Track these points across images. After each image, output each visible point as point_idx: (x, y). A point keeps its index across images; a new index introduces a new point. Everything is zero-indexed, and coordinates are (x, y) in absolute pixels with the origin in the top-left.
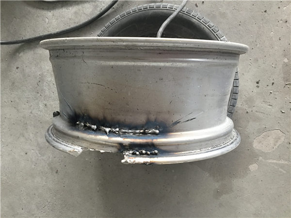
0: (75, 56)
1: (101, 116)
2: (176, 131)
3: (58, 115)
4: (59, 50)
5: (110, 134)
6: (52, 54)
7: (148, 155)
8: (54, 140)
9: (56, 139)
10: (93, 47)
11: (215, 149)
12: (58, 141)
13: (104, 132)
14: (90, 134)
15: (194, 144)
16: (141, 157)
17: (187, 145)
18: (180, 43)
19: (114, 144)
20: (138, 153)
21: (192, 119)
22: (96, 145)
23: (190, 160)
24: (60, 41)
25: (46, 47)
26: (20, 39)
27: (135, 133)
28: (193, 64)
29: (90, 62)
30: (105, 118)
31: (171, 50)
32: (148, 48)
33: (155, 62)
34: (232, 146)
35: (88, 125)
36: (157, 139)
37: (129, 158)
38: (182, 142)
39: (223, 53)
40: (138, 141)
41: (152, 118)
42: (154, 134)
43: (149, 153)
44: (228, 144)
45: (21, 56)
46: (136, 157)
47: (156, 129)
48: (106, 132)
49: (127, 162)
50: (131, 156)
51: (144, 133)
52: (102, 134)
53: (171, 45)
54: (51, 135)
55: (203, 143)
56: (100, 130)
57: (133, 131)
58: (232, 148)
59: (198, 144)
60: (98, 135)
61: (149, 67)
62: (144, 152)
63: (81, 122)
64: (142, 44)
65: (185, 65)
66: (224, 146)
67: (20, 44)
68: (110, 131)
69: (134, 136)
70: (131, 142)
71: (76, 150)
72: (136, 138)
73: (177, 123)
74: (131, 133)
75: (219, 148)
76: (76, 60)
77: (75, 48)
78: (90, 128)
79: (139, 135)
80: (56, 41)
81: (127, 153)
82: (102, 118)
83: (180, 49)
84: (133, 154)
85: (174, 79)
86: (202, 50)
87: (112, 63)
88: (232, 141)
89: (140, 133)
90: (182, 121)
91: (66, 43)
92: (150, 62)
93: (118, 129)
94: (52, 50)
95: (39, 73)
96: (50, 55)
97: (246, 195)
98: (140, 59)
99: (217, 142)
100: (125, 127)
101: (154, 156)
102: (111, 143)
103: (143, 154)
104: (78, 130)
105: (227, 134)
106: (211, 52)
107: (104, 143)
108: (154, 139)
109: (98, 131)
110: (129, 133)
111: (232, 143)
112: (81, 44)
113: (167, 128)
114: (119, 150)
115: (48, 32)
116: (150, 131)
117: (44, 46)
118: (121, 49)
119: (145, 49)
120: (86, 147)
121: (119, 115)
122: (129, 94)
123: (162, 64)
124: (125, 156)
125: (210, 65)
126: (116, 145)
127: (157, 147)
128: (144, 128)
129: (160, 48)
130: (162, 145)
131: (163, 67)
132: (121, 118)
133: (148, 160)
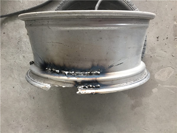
0: (43, 25)
1: (62, 64)
2: (111, 72)
3: (33, 64)
4: (32, 20)
5: (69, 76)
6: (27, 24)
7: (94, 88)
8: (32, 80)
9: (33, 79)
10: (55, 18)
11: (136, 82)
12: (34, 80)
13: (64, 74)
14: (55, 75)
15: (123, 80)
16: (89, 89)
17: (118, 81)
18: (113, 13)
19: (72, 82)
20: (87, 87)
21: (121, 64)
22: (60, 83)
23: (121, 90)
24: (32, 14)
25: (23, 18)
26: (5, 14)
27: (84, 74)
28: (121, 27)
29: (53, 28)
30: (64, 65)
31: (107, 19)
32: (92, 17)
33: (97, 27)
34: (145, 79)
35: (53, 70)
36: (99, 77)
37: (81, 91)
38: (115, 78)
39: (141, 19)
40: (87, 79)
41: (96, 64)
42: (97, 74)
43: (94, 86)
44: (143, 78)
45: (6, 25)
46: (86, 90)
47: (98, 71)
48: (66, 74)
49: (81, 93)
50: (83, 89)
51: (91, 74)
52: (63, 76)
53: (107, 15)
54: (30, 77)
55: (128, 79)
56: (62, 73)
57: (83, 73)
58: (146, 81)
59: (125, 79)
60: (60, 76)
61: (93, 30)
62: (91, 86)
63: (49, 68)
64: (88, 15)
65: (116, 28)
66: (141, 80)
67: (5, 18)
68: (68, 74)
69: (84, 76)
70: (82, 80)
71: (46, 87)
72: (85, 78)
73: (111, 66)
74: (82, 74)
75: (137, 81)
76: (44, 27)
77: (43, 19)
78: (55, 72)
79: (87, 76)
80: (29, 14)
81: (80, 87)
82: (63, 65)
83: (113, 17)
84: (84, 88)
85: (109, 38)
86: (127, 18)
87: (68, 29)
88: (145, 76)
89: (88, 74)
90: (114, 65)
91: (36, 16)
92: (93, 27)
93: (73, 72)
94: (27, 21)
95: (19, 36)
96: (26, 24)
97: (151, 107)
98: (86, 25)
99: (136, 77)
100: (78, 70)
101: (98, 88)
102: (70, 81)
103: (90, 87)
104: (47, 73)
105: (142, 72)
106: (133, 19)
107: (65, 81)
108: (97, 77)
109: (60, 73)
110: (81, 74)
111: (146, 77)
112: (47, 16)
113: (105, 70)
114: (75, 85)
115: (23, 9)
116: (94, 73)
117: (22, 18)
118: (74, 19)
119: (90, 18)
120: (53, 84)
121: (74, 63)
122: (80, 49)
123: (101, 28)
124: (79, 89)
125: (132, 28)
126: (73, 82)
127: (100, 82)
128: (90, 70)
129: (100, 17)
130: (103, 81)
131: (102, 30)
132: (75, 65)
133: (94, 91)
